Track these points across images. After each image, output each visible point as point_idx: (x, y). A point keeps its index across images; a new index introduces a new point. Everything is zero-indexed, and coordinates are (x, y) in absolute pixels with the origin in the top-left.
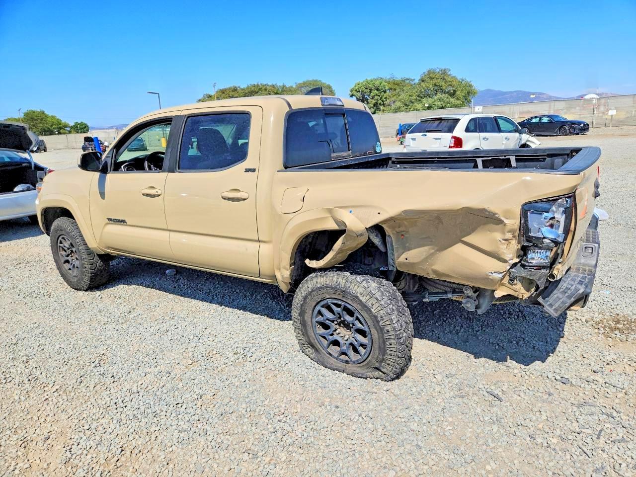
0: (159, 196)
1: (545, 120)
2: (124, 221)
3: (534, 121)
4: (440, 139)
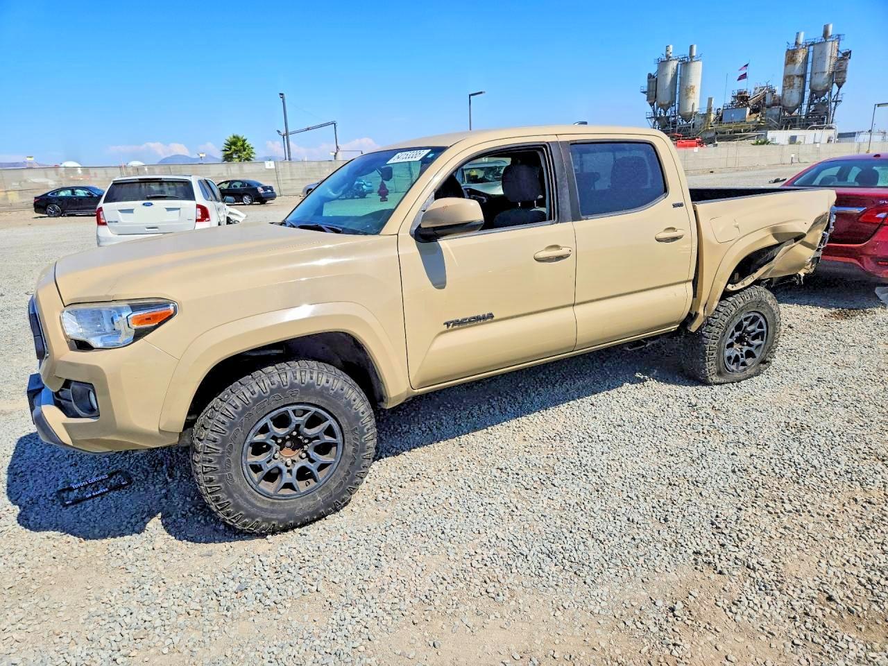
0: (568, 256)
1: (81, 193)
2: (491, 316)
3: (62, 194)
4: (179, 209)
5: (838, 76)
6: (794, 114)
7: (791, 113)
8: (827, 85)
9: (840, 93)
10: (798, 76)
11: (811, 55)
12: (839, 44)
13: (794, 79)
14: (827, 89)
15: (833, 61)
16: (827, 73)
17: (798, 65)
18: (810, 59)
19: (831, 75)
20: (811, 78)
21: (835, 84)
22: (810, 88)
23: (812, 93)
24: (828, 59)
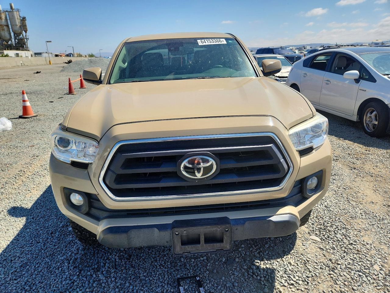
5: (24, 27)
6: (9, 43)
7: (7, 43)
8: (20, 31)
9: (27, 35)
10: (5, 25)
11: (8, 16)
12: (19, 13)
13: (3, 26)
14: (21, 33)
15: (19, 21)
16: (18, 26)
17: (3, 20)
18: (8, 18)
19: (20, 27)
20: (12, 27)
21: (23, 31)
22: (13, 31)
23: (14, 34)
24: (17, 19)
